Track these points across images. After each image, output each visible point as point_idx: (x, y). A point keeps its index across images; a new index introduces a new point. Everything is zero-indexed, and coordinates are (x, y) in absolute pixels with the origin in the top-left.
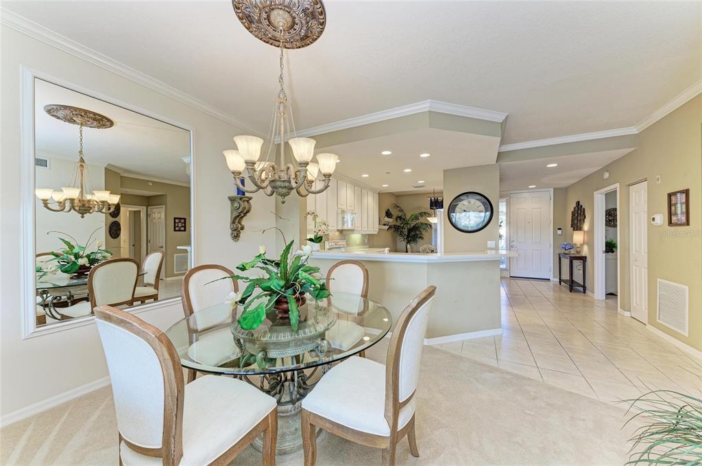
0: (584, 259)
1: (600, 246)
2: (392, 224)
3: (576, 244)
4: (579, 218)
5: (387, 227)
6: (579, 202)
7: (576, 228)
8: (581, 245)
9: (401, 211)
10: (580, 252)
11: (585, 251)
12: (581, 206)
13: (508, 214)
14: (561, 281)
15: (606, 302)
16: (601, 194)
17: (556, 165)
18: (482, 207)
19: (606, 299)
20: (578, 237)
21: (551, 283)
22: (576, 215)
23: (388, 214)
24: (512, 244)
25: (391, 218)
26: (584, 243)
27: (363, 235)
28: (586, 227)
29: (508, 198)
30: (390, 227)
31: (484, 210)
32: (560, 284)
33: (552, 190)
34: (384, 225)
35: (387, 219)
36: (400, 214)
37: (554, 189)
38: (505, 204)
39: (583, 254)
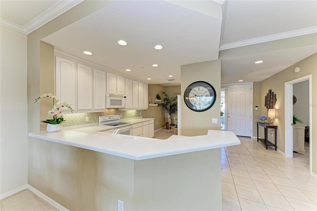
0: (275, 128)
1: (289, 120)
2: (161, 103)
3: (270, 118)
4: (271, 101)
5: (157, 105)
6: (271, 90)
7: (269, 107)
8: (274, 118)
9: (166, 95)
10: (273, 123)
11: (276, 122)
12: (273, 92)
13: (226, 97)
14: (258, 139)
15: (293, 160)
16: (290, 84)
17: (262, 62)
18: (208, 93)
19: (293, 157)
20: (272, 113)
21: (251, 140)
22: (269, 98)
23: (158, 97)
24: (228, 115)
25: (160, 99)
26: (276, 117)
27: (137, 111)
28: (277, 106)
29: (226, 88)
30: (159, 105)
31: (209, 94)
32: (258, 141)
33: (252, 83)
34: (155, 103)
35: (157, 100)
36: (165, 97)
37: (254, 83)
38: (224, 92)
39: (275, 124)
